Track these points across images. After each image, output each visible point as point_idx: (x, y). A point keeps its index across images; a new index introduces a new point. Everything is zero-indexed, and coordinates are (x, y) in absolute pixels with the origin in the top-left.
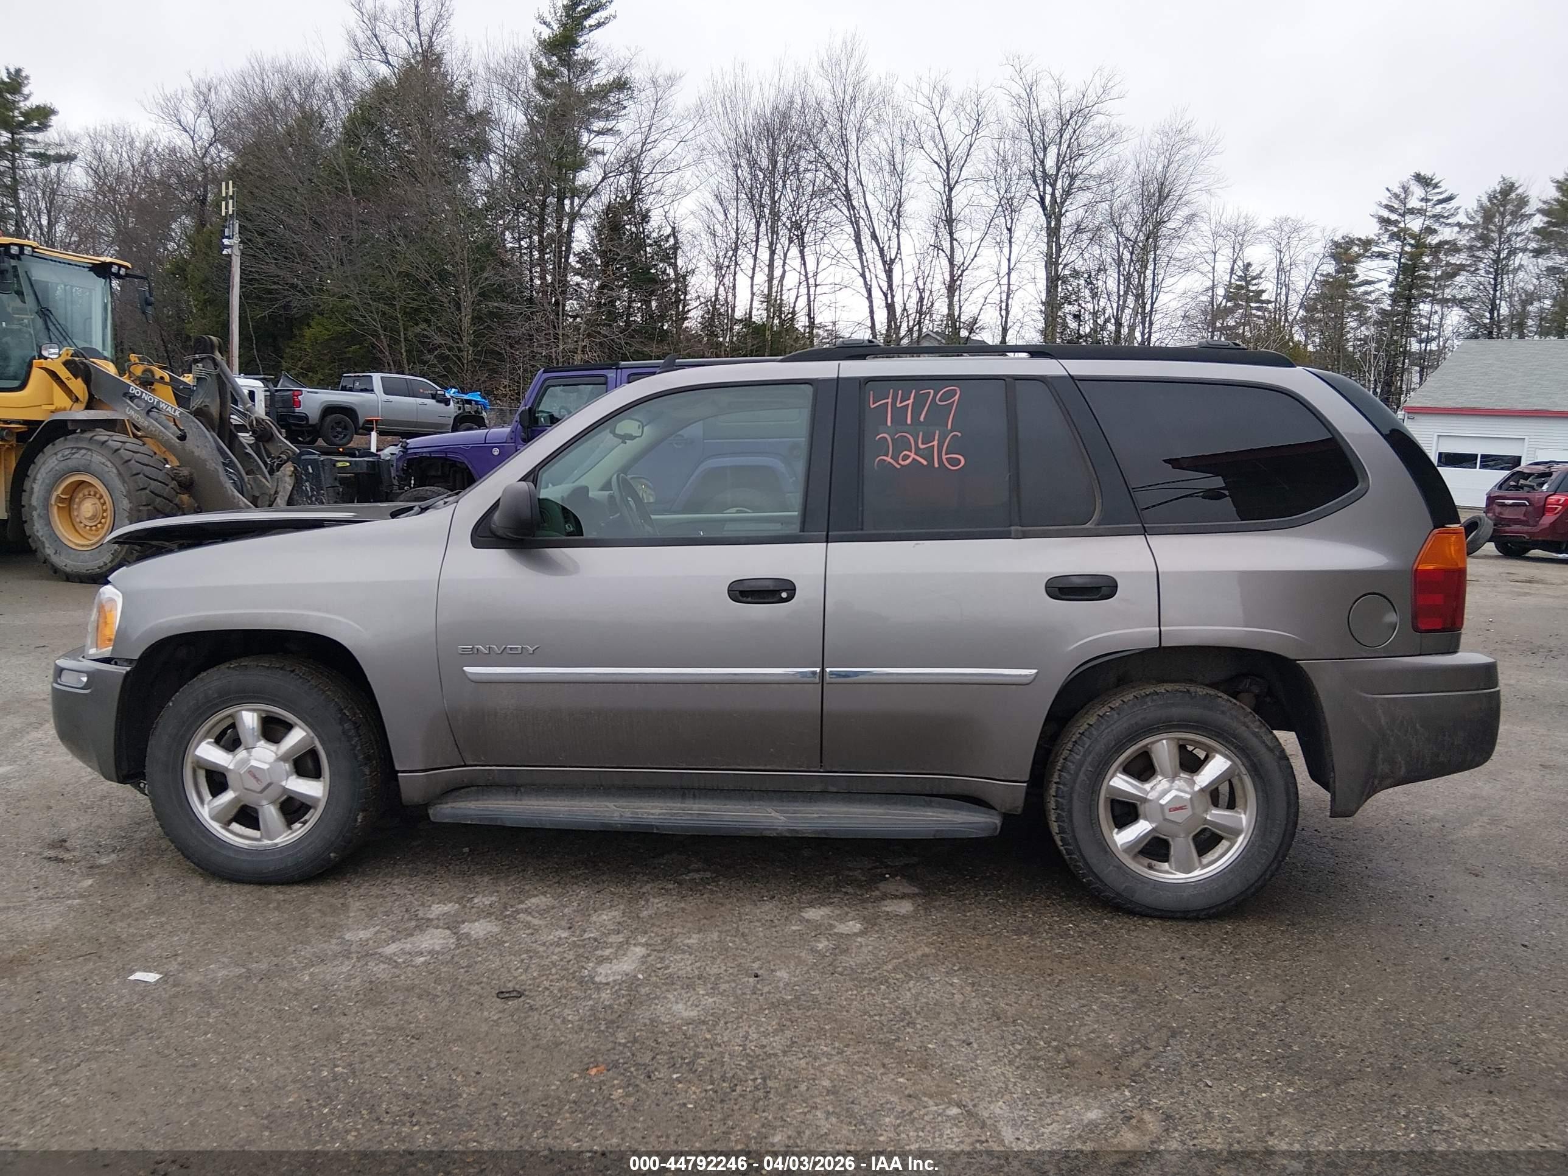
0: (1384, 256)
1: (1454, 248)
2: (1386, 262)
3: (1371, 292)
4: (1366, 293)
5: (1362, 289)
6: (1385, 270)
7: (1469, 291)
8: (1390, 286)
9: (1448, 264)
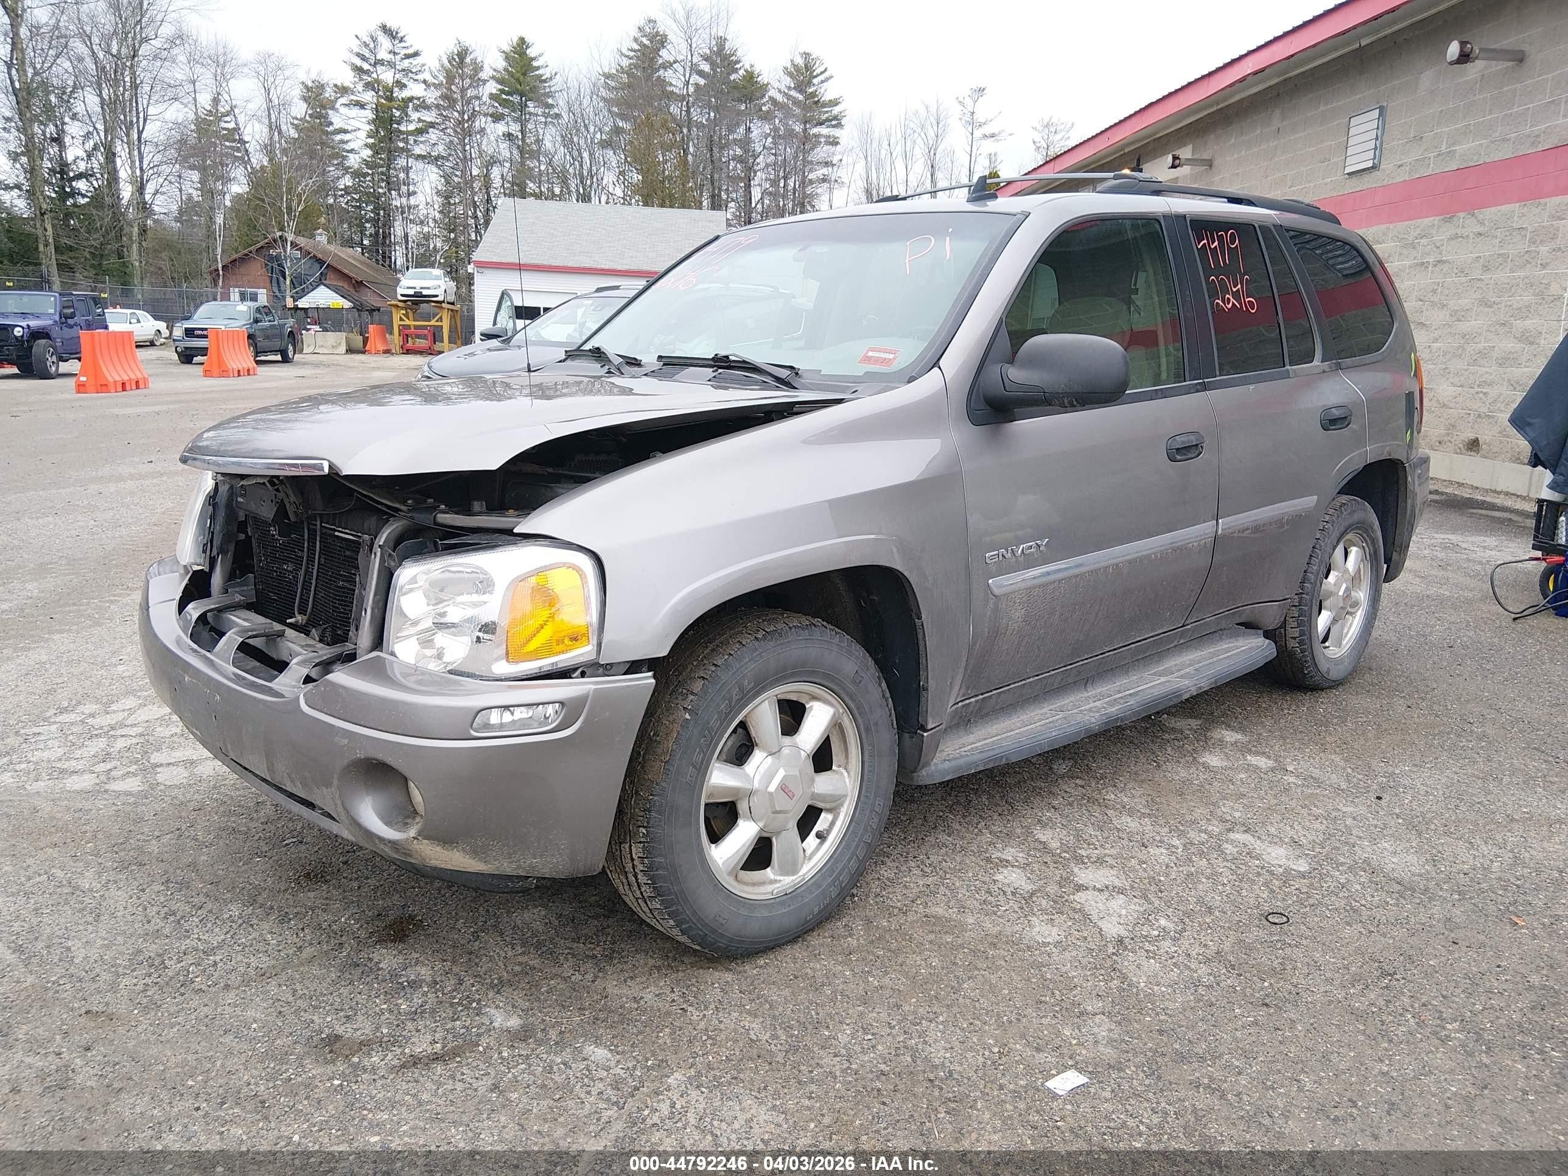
0: (361, 106)
1: (423, 106)
2: (363, 111)
3: (347, 142)
4: (343, 142)
5: (338, 137)
6: (364, 120)
7: (441, 149)
8: (369, 136)
9: (420, 120)
